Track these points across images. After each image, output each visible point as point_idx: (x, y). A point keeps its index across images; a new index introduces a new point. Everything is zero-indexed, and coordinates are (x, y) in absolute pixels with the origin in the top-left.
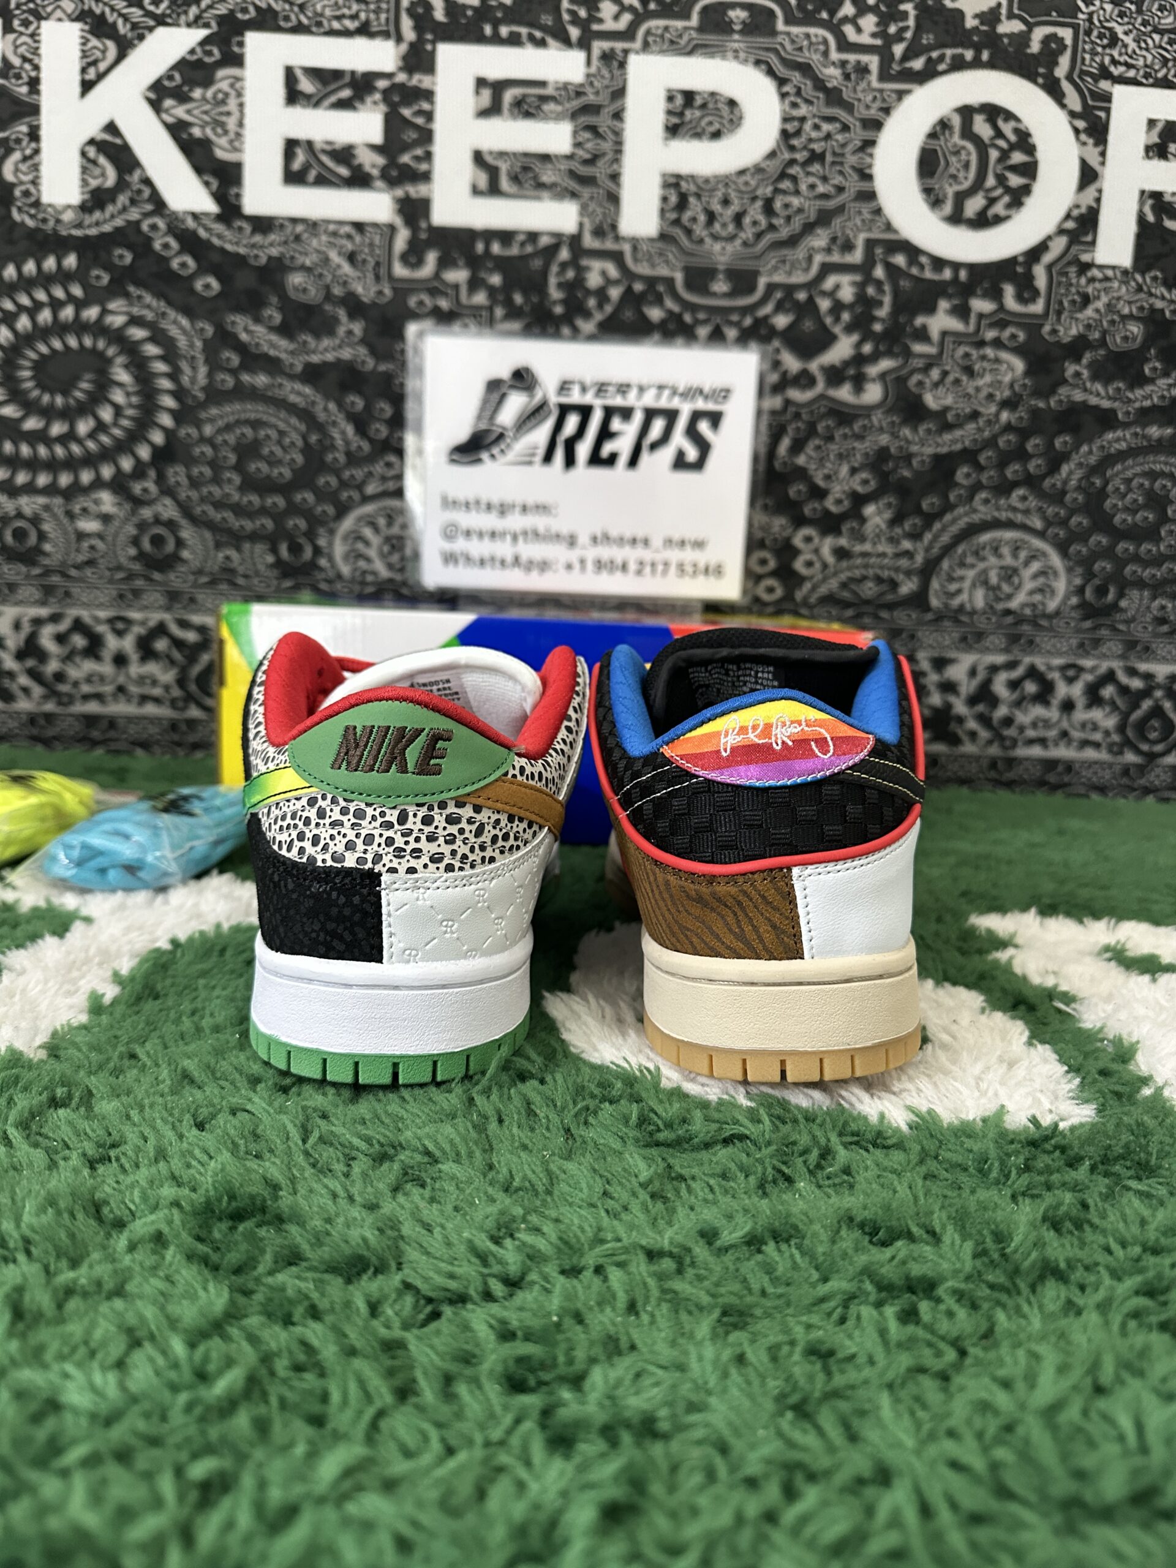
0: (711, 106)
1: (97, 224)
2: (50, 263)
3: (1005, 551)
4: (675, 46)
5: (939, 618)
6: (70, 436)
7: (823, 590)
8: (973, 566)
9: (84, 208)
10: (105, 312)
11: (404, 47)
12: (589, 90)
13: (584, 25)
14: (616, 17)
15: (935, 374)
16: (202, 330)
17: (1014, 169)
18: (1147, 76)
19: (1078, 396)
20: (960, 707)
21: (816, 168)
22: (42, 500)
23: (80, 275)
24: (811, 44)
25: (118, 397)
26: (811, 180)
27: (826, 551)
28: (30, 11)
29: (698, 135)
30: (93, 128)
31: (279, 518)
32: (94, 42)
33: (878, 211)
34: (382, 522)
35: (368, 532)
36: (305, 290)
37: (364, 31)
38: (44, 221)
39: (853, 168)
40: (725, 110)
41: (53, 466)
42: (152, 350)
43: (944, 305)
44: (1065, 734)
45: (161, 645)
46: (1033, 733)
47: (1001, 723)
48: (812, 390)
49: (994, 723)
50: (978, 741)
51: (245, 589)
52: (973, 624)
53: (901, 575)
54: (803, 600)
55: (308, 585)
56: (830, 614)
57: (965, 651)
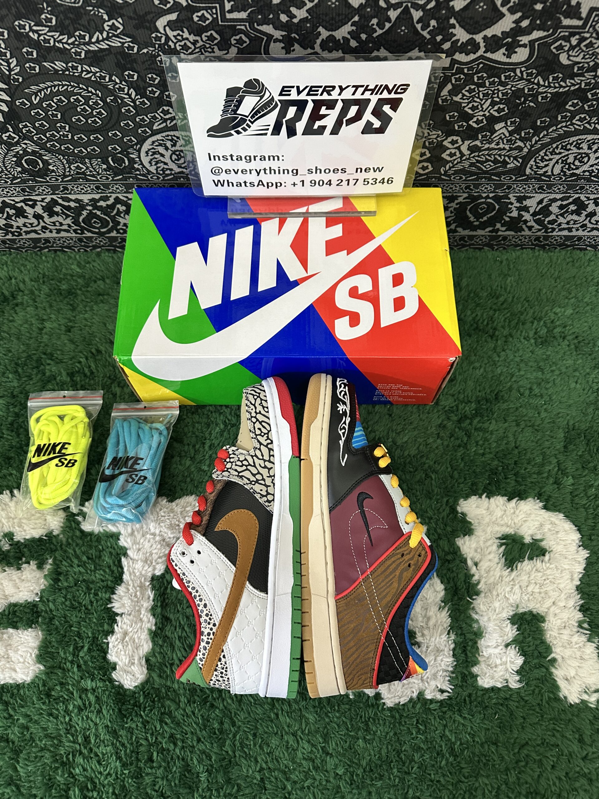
3: (585, 146)
5: (529, 178)
7: (459, 167)
8: (560, 153)
15: (574, 41)
20: (527, 216)
27: (464, 149)
31: (103, 146)
34: (169, 144)
35: (161, 150)
44: (584, 226)
46: (566, 226)
47: (549, 222)
48: (475, 53)
49: (546, 223)
50: (533, 230)
51: (94, 181)
52: (550, 181)
53: (512, 159)
54: (446, 172)
55: (131, 177)
56: (461, 178)
57: (541, 193)
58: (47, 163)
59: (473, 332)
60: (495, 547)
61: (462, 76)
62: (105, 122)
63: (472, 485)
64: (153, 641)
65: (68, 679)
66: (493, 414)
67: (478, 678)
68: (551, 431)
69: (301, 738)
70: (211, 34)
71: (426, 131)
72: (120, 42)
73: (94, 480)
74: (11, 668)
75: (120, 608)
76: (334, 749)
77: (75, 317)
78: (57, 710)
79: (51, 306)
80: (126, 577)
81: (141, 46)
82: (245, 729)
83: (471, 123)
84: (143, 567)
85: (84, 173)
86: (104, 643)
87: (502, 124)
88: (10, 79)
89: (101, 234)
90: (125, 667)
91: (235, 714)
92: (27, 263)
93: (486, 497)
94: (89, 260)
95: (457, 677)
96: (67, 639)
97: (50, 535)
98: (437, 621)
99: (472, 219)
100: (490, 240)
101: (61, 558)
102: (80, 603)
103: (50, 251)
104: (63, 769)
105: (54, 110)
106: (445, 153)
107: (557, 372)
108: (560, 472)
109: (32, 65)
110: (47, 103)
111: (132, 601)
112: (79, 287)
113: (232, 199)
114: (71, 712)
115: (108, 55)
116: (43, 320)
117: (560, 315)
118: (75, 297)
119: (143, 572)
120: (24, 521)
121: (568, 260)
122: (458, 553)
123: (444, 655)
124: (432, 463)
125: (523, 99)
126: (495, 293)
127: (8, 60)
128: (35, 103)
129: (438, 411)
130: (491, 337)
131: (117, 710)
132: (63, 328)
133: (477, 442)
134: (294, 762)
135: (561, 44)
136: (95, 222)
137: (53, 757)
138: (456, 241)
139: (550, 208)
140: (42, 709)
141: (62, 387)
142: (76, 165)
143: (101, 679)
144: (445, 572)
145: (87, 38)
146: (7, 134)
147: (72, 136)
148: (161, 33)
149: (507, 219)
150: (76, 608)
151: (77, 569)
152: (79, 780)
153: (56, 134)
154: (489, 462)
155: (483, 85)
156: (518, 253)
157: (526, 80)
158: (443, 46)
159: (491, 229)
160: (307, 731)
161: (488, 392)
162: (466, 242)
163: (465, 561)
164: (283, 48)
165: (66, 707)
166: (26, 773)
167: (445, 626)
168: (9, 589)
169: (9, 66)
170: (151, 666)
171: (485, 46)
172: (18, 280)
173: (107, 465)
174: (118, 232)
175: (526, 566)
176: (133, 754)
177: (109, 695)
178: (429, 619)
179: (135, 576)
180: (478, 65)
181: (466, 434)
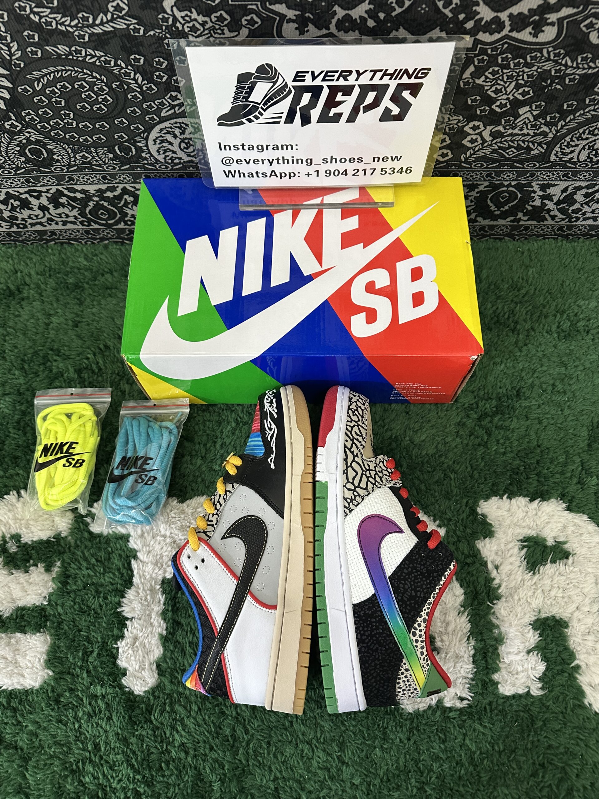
5: (554, 165)
7: (481, 154)
8: (587, 139)
20: (550, 205)
27: (486, 134)
31: (109, 134)
34: (177, 132)
35: (169, 138)
46: (592, 215)
47: (574, 211)
48: (499, 33)
49: (570, 211)
50: (556, 219)
51: (100, 170)
52: (576, 168)
53: (536, 145)
54: (466, 159)
55: (138, 166)
56: (482, 165)
57: (565, 180)
58: (50, 153)
59: (494, 326)
60: (516, 550)
61: (485, 57)
62: (111, 109)
63: (493, 485)
64: (164, 646)
65: (78, 685)
66: (514, 412)
67: (499, 686)
68: (575, 429)
69: (316, 746)
70: (221, 14)
71: (446, 117)
72: (125, 24)
73: (102, 480)
74: (19, 674)
75: (130, 612)
76: (350, 758)
77: (82, 312)
78: (67, 716)
79: (58, 300)
80: (136, 580)
81: (147, 28)
82: (259, 737)
83: (493, 107)
84: (154, 569)
85: (89, 163)
86: (114, 648)
87: (527, 108)
88: (11, 64)
89: (108, 226)
90: (135, 673)
91: (249, 721)
92: (33, 256)
93: (507, 497)
94: (97, 252)
95: (477, 685)
96: (75, 644)
97: (58, 537)
98: (456, 626)
99: (493, 208)
100: (511, 230)
101: (69, 561)
102: (88, 607)
103: (56, 243)
104: (73, 776)
105: (58, 97)
106: (466, 140)
107: (581, 368)
108: (584, 472)
109: (34, 49)
110: (50, 89)
111: (142, 605)
112: (86, 280)
113: (244, 190)
114: (80, 719)
115: (113, 37)
116: (50, 315)
117: (584, 307)
118: (83, 290)
119: (154, 575)
120: (31, 522)
121: (592, 250)
122: (478, 556)
123: (464, 661)
124: (451, 463)
125: (549, 82)
126: (517, 285)
127: (9, 44)
128: (38, 89)
129: (457, 408)
130: (513, 331)
131: (127, 718)
132: (70, 323)
133: (498, 441)
134: (309, 772)
135: (591, 21)
136: (102, 214)
137: (63, 764)
138: (476, 231)
139: (575, 196)
140: (51, 715)
141: (69, 384)
142: (81, 154)
143: (110, 685)
144: (464, 575)
145: (91, 20)
146: (10, 123)
147: (77, 124)
148: (168, 14)
149: (530, 208)
150: (85, 612)
151: (85, 572)
152: (89, 789)
153: (60, 122)
154: (510, 461)
155: (507, 67)
156: (540, 243)
157: (554, 61)
158: (466, 26)
159: (512, 218)
160: (322, 740)
161: (510, 388)
162: (487, 232)
163: (484, 564)
164: (296, 29)
165: (76, 714)
166: (35, 781)
167: (465, 631)
168: (17, 592)
169: (9, 50)
170: (163, 671)
171: (510, 25)
172: (23, 274)
173: (116, 465)
174: (126, 224)
175: (548, 569)
176: (144, 762)
177: (119, 702)
178: (448, 624)
179: (145, 579)
180: (503, 45)
181: (486, 432)
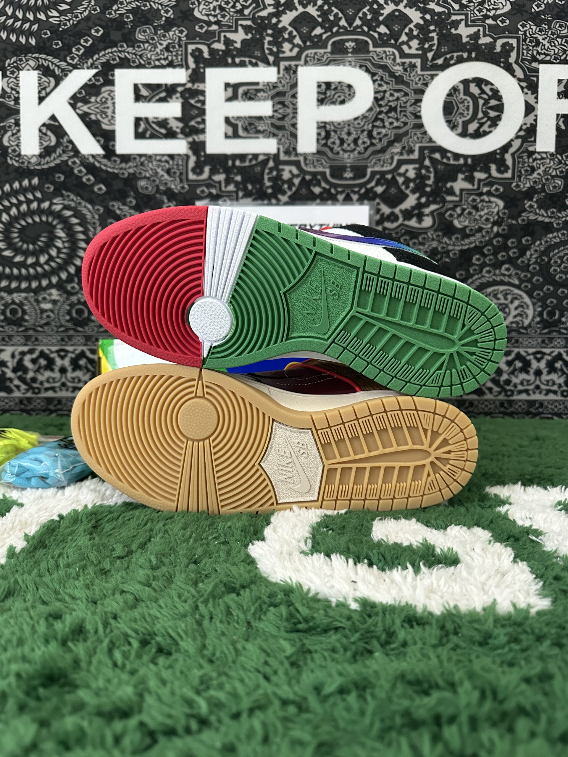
0: (339, 88)
1: (47, 163)
2: (26, 183)
3: (501, 296)
4: (320, 62)
6: (37, 264)
9: (41, 156)
10: (52, 204)
11: (190, 71)
12: (279, 85)
13: (276, 55)
14: (291, 50)
15: (459, 210)
16: (98, 210)
17: (492, 108)
18: (555, 59)
19: (532, 217)
21: (392, 114)
22: (24, 295)
23: (40, 188)
24: (387, 55)
25: (59, 244)
26: (391, 120)
28: (14, 67)
29: (334, 103)
30: (44, 118)
32: (44, 79)
33: (425, 133)
36: (147, 188)
37: (171, 65)
38: (23, 163)
39: (411, 113)
40: (346, 90)
41: (29, 278)
42: (74, 221)
43: (461, 176)
44: (538, 387)
45: (82, 362)
48: (397, 222)
135: (451, 213)
157: (437, 241)
171: (402, 217)
180: (401, 230)
